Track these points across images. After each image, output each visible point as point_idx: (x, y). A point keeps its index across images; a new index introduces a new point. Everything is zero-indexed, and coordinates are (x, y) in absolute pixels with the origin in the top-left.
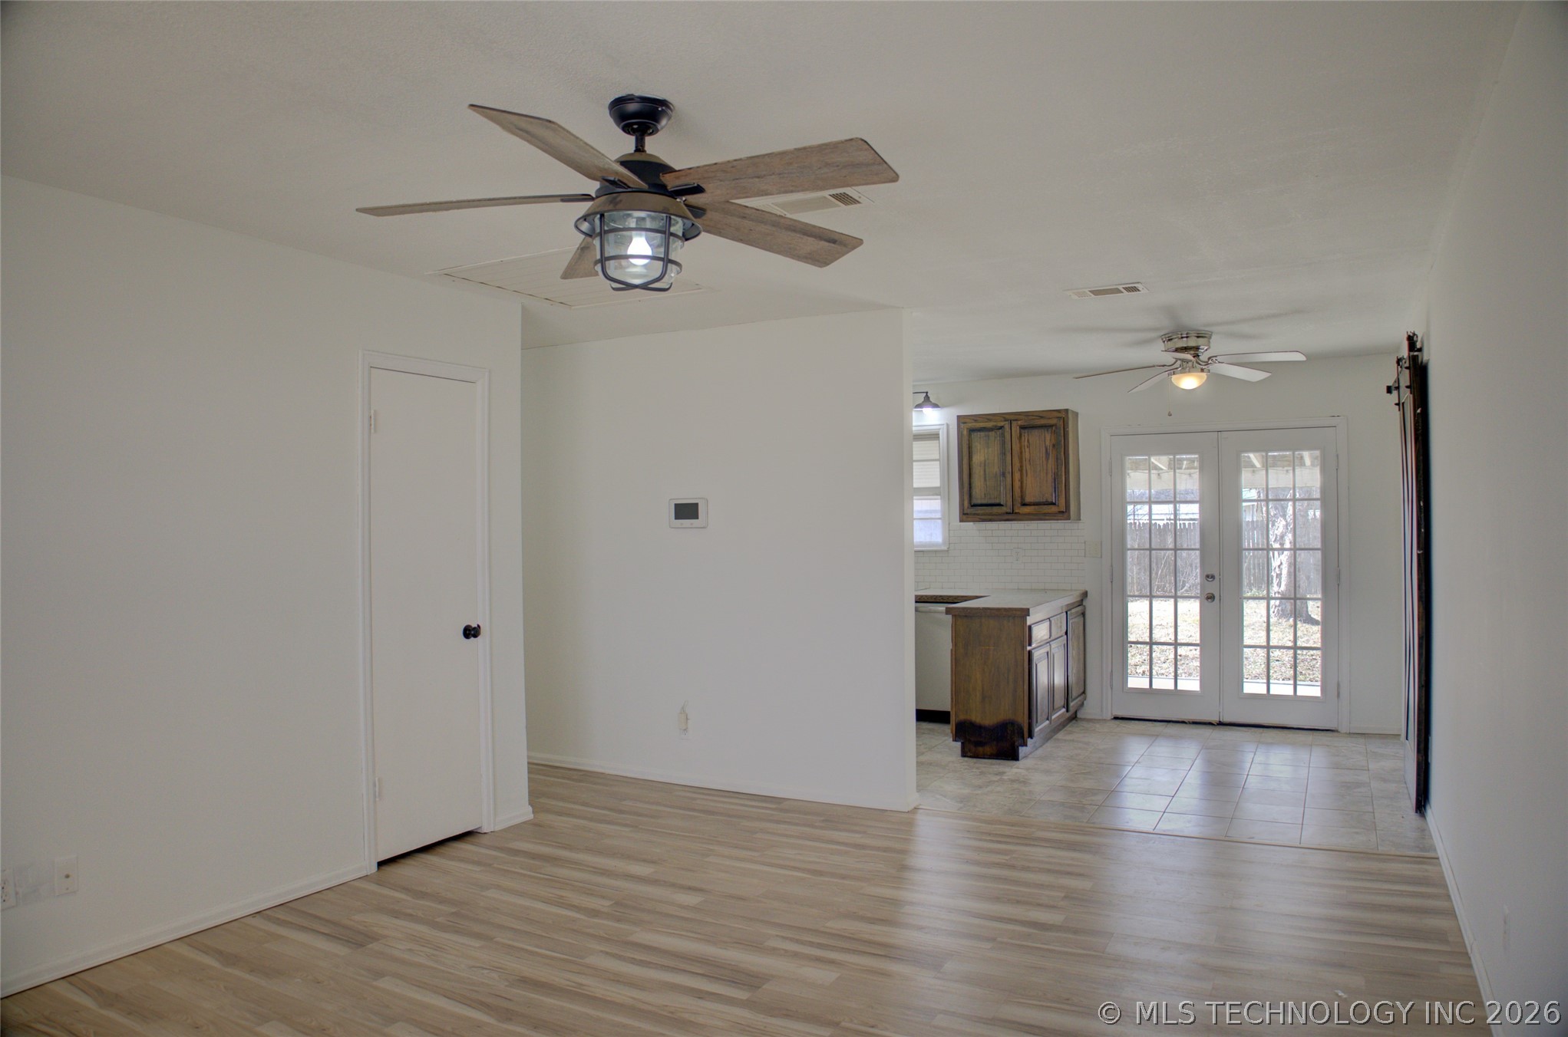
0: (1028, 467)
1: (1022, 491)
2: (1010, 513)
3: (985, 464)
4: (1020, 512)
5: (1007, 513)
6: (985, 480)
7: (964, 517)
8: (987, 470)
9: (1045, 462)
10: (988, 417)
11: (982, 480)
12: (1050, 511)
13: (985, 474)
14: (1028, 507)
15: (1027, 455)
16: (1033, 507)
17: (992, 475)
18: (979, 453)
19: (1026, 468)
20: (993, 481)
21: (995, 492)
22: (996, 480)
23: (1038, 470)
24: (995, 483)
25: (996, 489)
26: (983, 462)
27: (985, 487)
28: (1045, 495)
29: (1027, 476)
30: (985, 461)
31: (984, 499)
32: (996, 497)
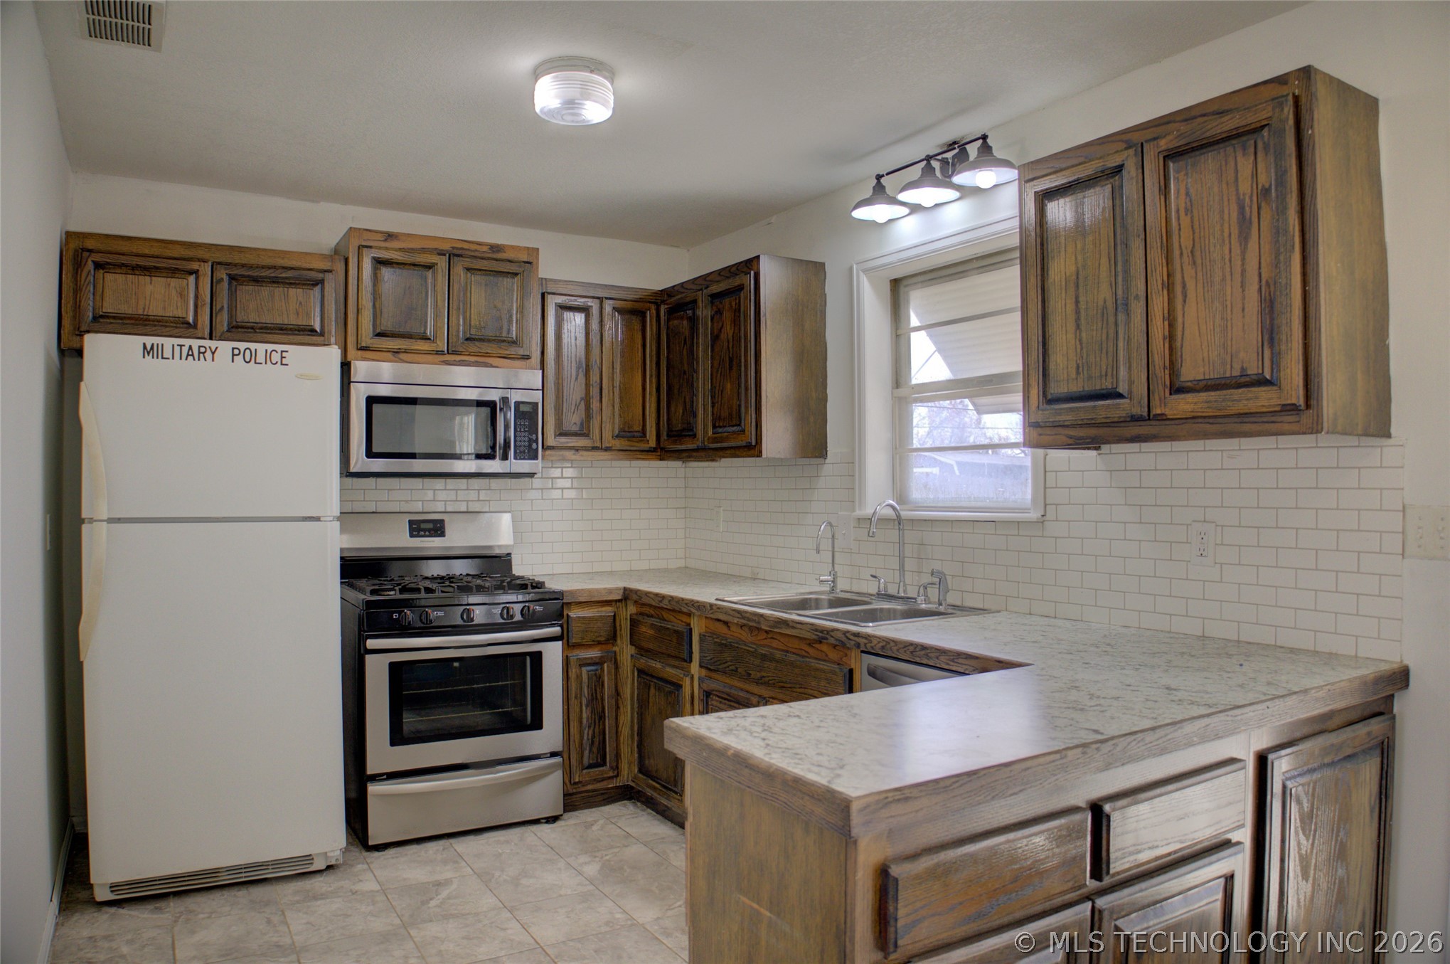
0: (1189, 271)
1: (1171, 348)
2: (1143, 418)
3: (1076, 282)
4: (1169, 412)
5: (1135, 419)
6: (1078, 327)
7: (1039, 433)
8: (1081, 299)
9: (1237, 250)
11: (1071, 326)
12: (1253, 406)
13: (1077, 312)
14: (1190, 397)
15: (1183, 240)
16: (1203, 396)
17: (1095, 312)
18: (1063, 253)
19: (1183, 277)
20: (1100, 324)
21: (1104, 355)
22: (1105, 322)
23: (1217, 279)
24: (1105, 331)
25: (1104, 351)
26: (1074, 277)
27: (1079, 346)
28: (1242, 355)
29: (1185, 301)
30: (1078, 274)
31: (1077, 379)
32: (1104, 373)
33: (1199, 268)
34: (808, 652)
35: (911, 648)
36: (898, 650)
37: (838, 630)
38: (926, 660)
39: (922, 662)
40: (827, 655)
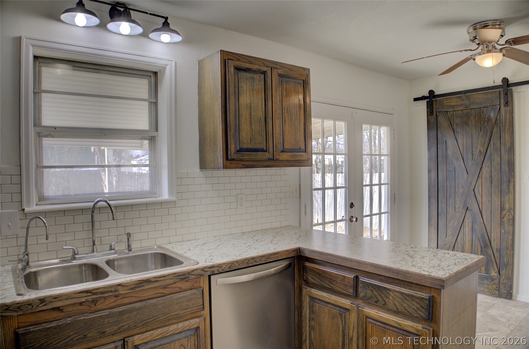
1: (281, 139)
2: (271, 160)
4: (281, 158)
5: (269, 159)
6: (251, 124)
7: (228, 163)
10: (250, 59)
11: (248, 123)
12: (302, 158)
13: (251, 118)
15: (285, 103)
16: (288, 154)
17: (257, 120)
18: (245, 94)
19: (285, 116)
20: (259, 124)
21: (260, 136)
22: (260, 124)
23: (294, 119)
24: (260, 127)
25: (260, 134)
26: (249, 105)
27: (251, 131)
28: (300, 143)
29: (285, 124)
30: (251, 104)
31: (250, 143)
32: (260, 142)
33: (289, 115)
34: (163, 293)
35: (246, 261)
36: (239, 265)
37: (196, 270)
38: (255, 263)
39: (253, 265)
40: (181, 288)
